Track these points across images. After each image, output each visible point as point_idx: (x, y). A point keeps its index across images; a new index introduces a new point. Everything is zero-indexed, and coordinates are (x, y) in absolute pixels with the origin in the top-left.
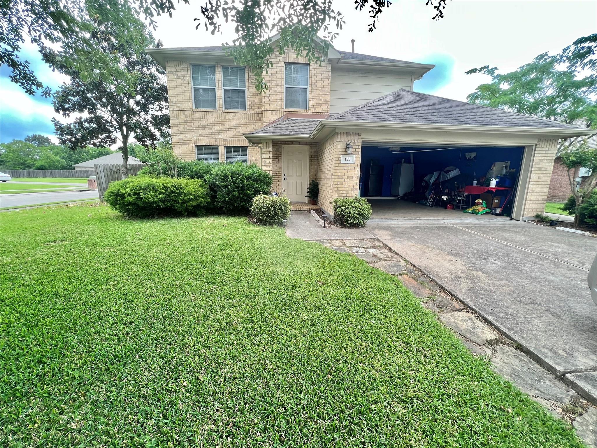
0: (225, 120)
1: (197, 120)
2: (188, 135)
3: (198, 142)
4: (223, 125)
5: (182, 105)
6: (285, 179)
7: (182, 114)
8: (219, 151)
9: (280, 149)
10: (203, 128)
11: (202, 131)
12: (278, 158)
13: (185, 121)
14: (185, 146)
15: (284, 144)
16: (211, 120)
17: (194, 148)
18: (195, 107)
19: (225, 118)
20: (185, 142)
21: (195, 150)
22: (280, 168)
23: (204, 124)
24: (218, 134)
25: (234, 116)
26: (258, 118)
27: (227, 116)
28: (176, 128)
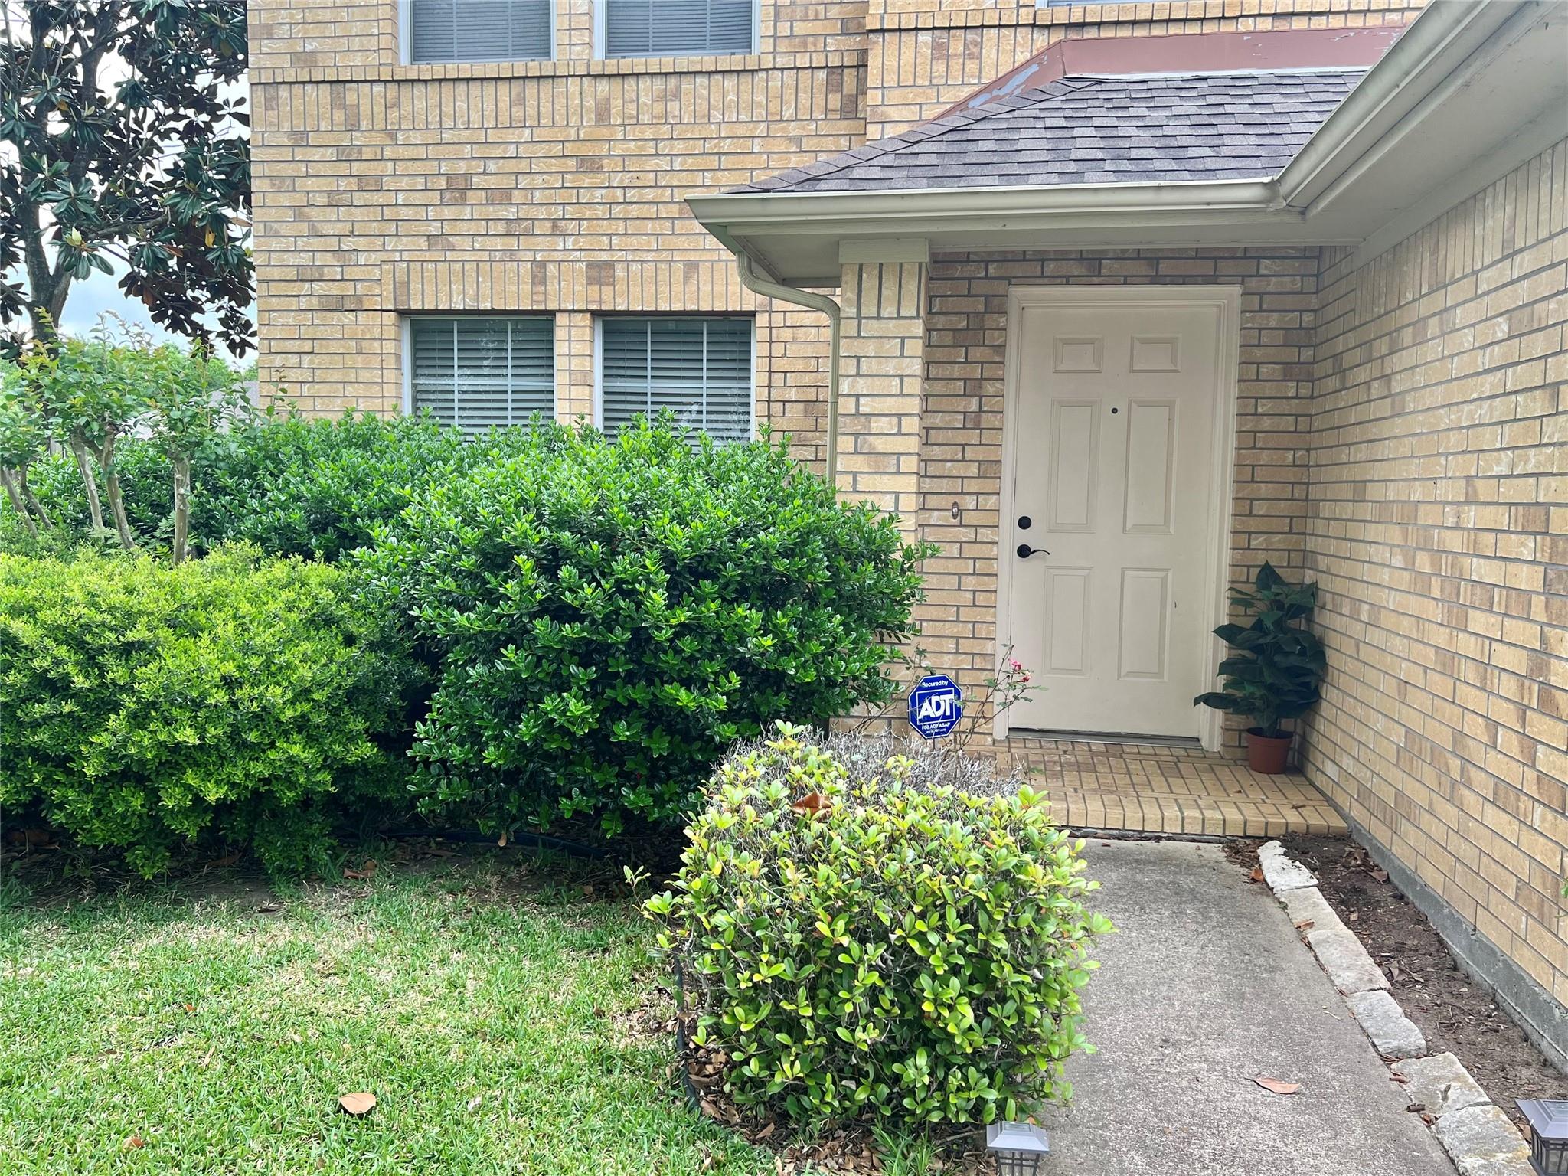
0: (603, 132)
1: (417, 138)
2: (361, 243)
3: (415, 286)
4: (588, 165)
5: (328, 45)
6: (1024, 552)
7: (325, 110)
8: (560, 348)
9: (990, 321)
10: (458, 190)
11: (448, 212)
12: (973, 388)
13: (346, 154)
14: (335, 318)
15: (1028, 280)
16: (511, 136)
17: (391, 333)
18: (417, 56)
19: (602, 115)
20: (334, 289)
21: (397, 344)
22: (990, 469)
23: (462, 167)
24: (556, 231)
25: (664, 99)
26: (835, 101)
27: (617, 103)
28: (285, 200)
